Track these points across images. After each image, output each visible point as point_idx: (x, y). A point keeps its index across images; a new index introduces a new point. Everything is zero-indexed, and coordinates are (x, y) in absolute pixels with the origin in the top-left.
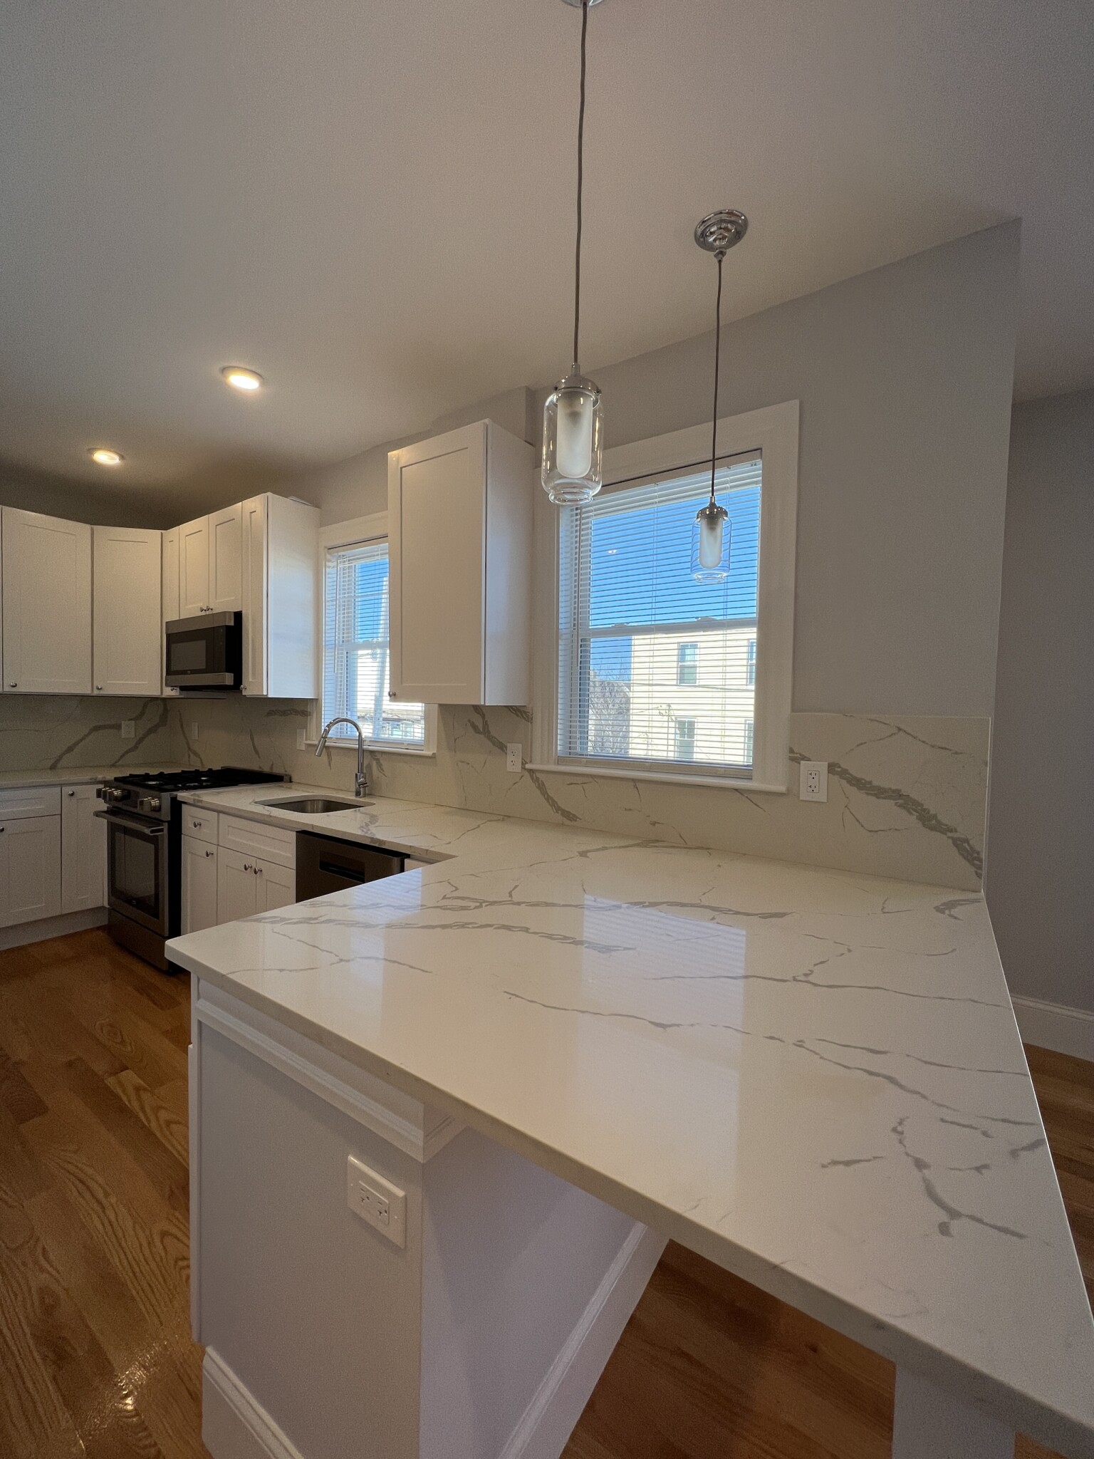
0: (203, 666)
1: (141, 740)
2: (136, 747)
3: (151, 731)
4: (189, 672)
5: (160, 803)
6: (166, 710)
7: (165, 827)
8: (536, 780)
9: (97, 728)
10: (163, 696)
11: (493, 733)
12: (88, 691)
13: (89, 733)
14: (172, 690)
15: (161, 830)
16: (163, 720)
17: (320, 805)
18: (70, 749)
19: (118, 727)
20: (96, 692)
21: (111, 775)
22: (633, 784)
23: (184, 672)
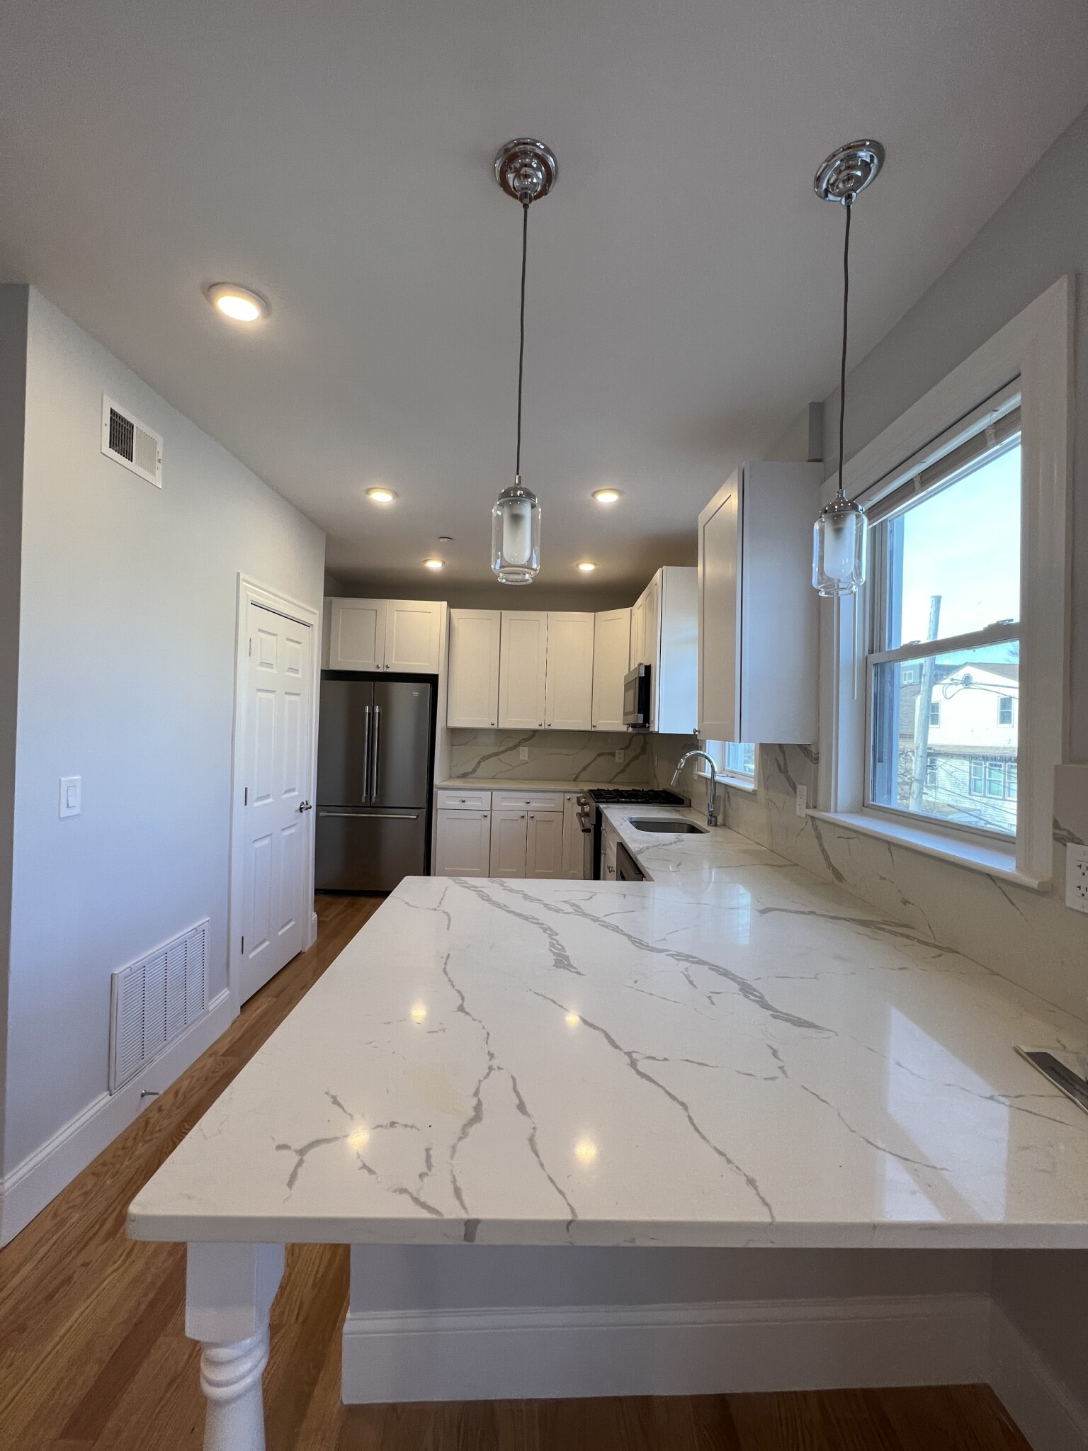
1: (628, 765)
2: (623, 771)
3: (636, 757)
6: (645, 743)
8: (816, 829)
9: (600, 755)
11: (790, 773)
12: (588, 728)
13: (596, 758)
16: (643, 751)
17: (685, 828)
18: (585, 769)
19: (613, 754)
20: (593, 729)
21: (587, 787)
22: (887, 845)
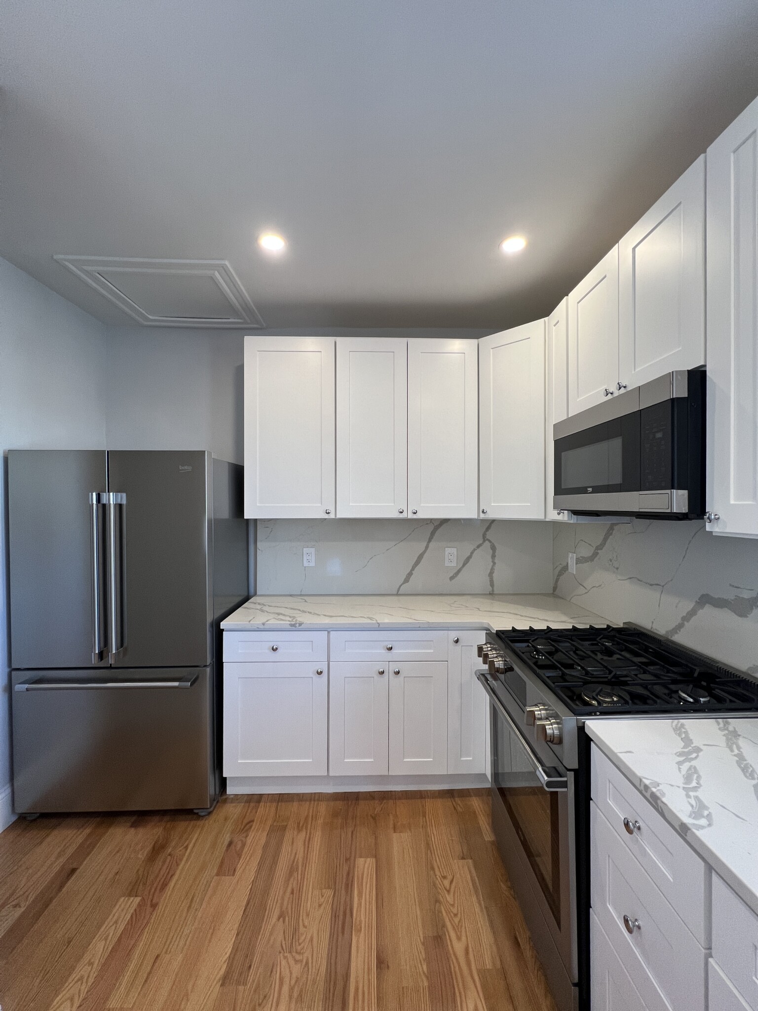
0: (618, 480)
4: (590, 490)
5: (560, 729)
7: (570, 778)
10: (547, 520)
14: (559, 514)
15: (564, 785)
23: (583, 490)
